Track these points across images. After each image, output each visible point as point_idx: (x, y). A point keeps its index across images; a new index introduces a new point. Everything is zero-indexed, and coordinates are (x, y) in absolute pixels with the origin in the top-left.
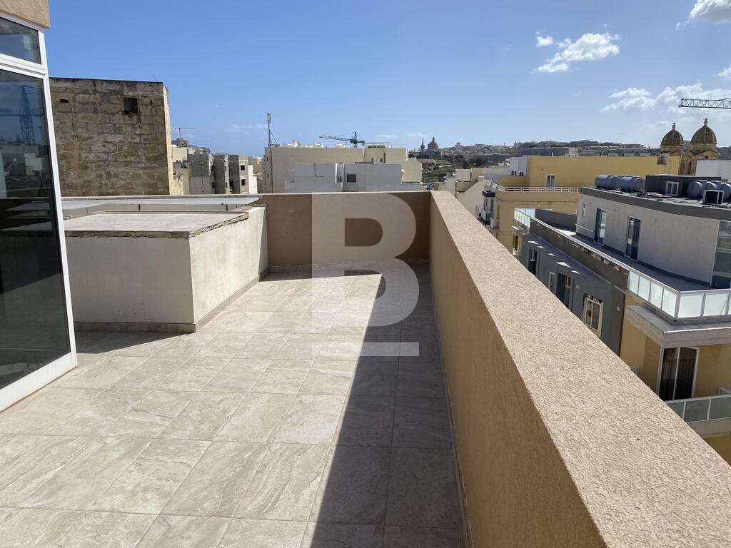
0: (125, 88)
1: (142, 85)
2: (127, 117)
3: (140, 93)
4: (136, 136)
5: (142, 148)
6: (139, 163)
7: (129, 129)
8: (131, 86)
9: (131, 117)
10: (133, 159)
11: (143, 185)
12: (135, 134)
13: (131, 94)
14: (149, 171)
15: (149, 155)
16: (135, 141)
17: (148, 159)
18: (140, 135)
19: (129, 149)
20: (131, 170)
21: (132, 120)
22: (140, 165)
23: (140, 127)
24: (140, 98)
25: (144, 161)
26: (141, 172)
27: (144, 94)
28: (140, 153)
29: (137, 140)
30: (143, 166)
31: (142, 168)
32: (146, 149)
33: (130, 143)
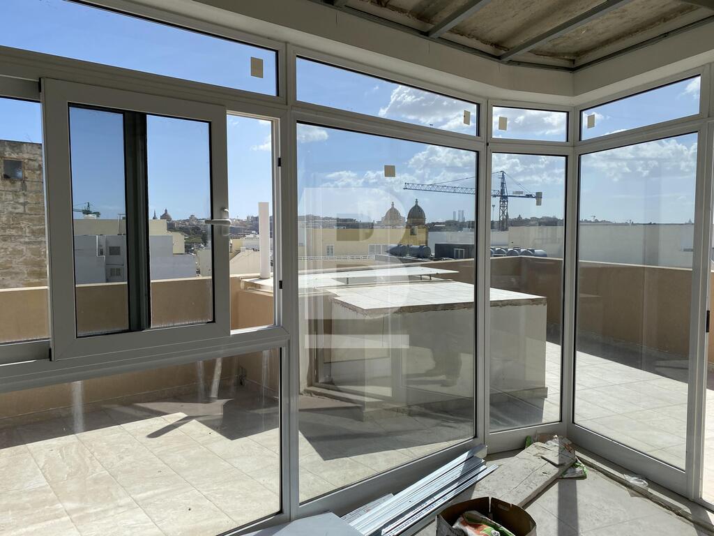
0: (8, 149)
1: (30, 147)
2: (8, 182)
3: (26, 156)
4: (19, 206)
5: (25, 219)
6: (21, 236)
7: (10, 197)
8: (14, 147)
9: (13, 183)
10: (13, 232)
11: (26, 263)
12: (18, 203)
13: (14, 156)
14: (34, 247)
15: (34, 228)
16: (17, 211)
17: (33, 232)
18: (24, 204)
19: (8, 220)
20: (10, 246)
21: (14, 187)
22: (22, 240)
23: (24, 195)
24: (26, 161)
25: (28, 235)
26: (23, 247)
27: (32, 157)
28: (23, 225)
29: (21, 209)
30: (27, 240)
31: (26, 243)
32: (31, 220)
33: (11, 213)
